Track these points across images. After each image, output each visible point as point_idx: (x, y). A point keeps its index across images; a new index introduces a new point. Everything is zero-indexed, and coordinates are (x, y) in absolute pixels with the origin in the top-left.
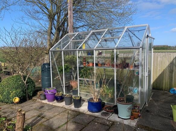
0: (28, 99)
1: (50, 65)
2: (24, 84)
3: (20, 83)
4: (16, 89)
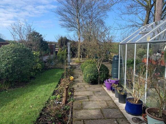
0: (99, 83)
1: (118, 58)
2: (98, 70)
3: (95, 69)
4: (91, 73)
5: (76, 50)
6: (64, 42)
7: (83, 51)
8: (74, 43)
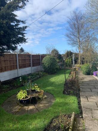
0: (91, 75)
2: (90, 68)
5: (77, 59)
6: (69, 54)
7: (82, 59)
8: (76, 54)
